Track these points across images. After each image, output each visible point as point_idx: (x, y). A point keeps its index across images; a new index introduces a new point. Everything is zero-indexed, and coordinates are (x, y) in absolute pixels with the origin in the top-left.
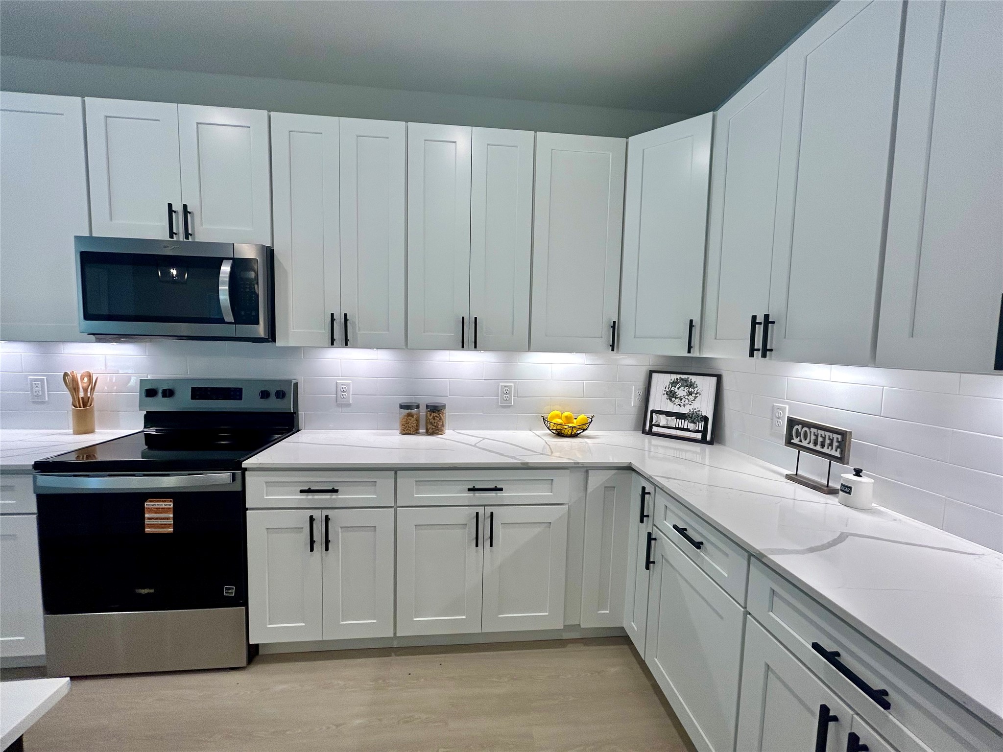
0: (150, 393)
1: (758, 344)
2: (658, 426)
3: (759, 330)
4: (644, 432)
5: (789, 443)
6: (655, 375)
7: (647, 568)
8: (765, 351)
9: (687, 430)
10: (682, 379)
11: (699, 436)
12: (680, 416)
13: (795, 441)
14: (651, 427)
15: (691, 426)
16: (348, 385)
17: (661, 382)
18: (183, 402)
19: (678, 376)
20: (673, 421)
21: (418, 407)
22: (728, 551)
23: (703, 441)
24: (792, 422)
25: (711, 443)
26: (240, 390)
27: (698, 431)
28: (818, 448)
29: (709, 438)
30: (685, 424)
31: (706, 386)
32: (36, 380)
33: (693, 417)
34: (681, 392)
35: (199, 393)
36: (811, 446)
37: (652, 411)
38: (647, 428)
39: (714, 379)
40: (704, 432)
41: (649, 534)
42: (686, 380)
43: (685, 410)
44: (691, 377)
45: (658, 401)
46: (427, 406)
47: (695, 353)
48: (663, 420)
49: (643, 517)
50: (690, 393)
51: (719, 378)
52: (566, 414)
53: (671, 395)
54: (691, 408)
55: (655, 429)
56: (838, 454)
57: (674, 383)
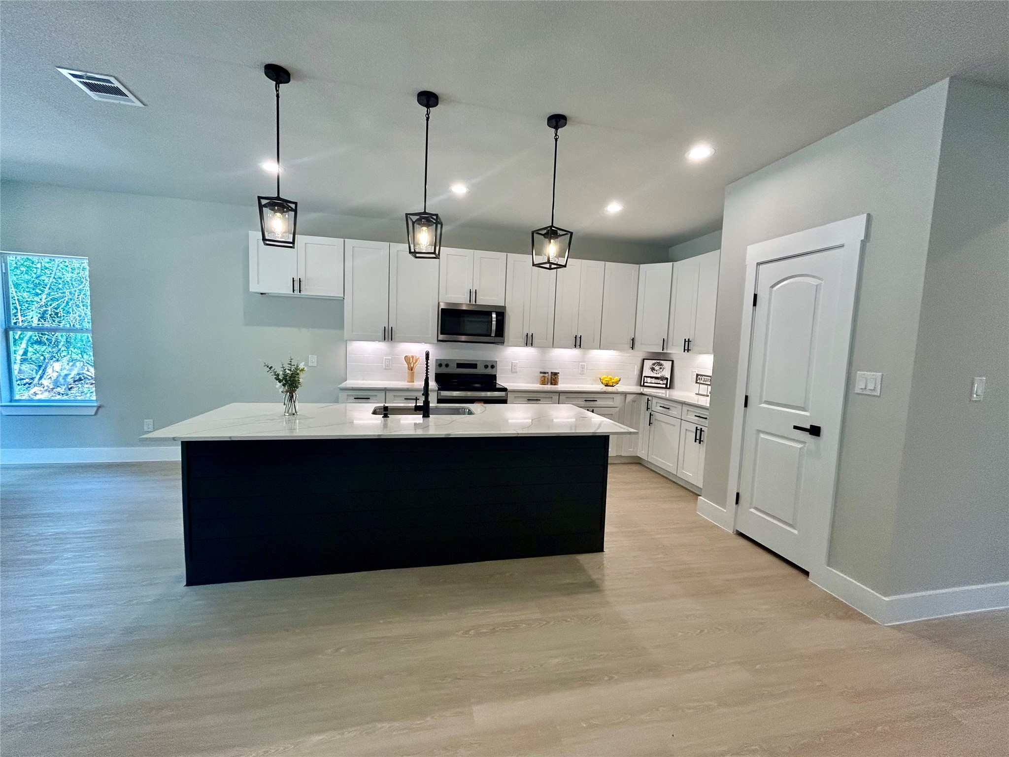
0: (440, 365)
1: (686, 348)
2: (647, 383)
3: (687, 343)
4: (641, 386)
5: (697, 382)
6: (645, 360)
7: (650, 425)
8: (688, 350)
9: (660, 384)
10: (657, 362)
11: (664, 386)
12: (656, 378)
13: (698, 381)
14: (644, 383)
15: (661, 382)
16: (517, 363)
17: (648, 364)
18: (453, 370)
19: (656, 361)
20: (654, 380)
21: (548, 373)
22: (677, 406)
23: (666, 388)
24: (697, 375)
25: (669, 388)
26: (476, 364)
27: (664, 384)
28: (705, 383)
29: (668, 387)
30: (659, 381)
31: (667, 365)
32: (387, 359)
33: (662, 378)
34: (657, 368)
35: (460, 365)
36: (703, 382)
37: (644, 377)
38: (642, 384)
39: (671, 362)
40: (666, 384)
41: (650, 413)
42: (659, 363)
43: (658, 376)
44: (661, 361)
45: (647, 372)
46: (552, 373)
47: (665, 351)
48: (649, 380)
49: (648, 409)
50: (661, 368)
51: (673, 361)
52: (610, 377)
53: (653, 369)
54: (661, 374)
55: (645, 384)
56: (709, 383)
57: (654, 364)
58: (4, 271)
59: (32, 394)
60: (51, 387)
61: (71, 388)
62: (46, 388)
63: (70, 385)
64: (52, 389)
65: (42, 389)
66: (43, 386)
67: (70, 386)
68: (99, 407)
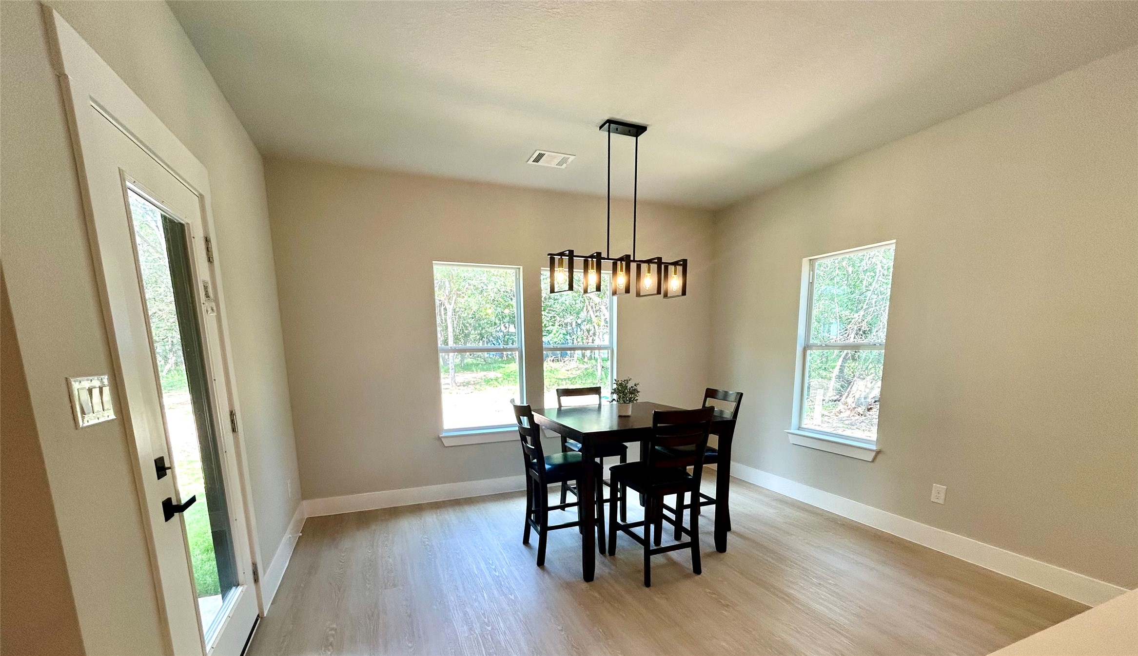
58: (811, 281)
59: (837, 412)
60: (854, 405)
61: (871, 408)
62: (849, 407)
63: (870, 405)
64: (853, 408)
65: (846, 408)
66: (847, 404)
67: (870, 407)
68: (878, 453)
